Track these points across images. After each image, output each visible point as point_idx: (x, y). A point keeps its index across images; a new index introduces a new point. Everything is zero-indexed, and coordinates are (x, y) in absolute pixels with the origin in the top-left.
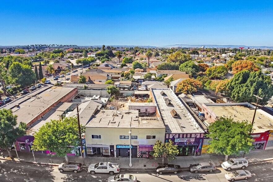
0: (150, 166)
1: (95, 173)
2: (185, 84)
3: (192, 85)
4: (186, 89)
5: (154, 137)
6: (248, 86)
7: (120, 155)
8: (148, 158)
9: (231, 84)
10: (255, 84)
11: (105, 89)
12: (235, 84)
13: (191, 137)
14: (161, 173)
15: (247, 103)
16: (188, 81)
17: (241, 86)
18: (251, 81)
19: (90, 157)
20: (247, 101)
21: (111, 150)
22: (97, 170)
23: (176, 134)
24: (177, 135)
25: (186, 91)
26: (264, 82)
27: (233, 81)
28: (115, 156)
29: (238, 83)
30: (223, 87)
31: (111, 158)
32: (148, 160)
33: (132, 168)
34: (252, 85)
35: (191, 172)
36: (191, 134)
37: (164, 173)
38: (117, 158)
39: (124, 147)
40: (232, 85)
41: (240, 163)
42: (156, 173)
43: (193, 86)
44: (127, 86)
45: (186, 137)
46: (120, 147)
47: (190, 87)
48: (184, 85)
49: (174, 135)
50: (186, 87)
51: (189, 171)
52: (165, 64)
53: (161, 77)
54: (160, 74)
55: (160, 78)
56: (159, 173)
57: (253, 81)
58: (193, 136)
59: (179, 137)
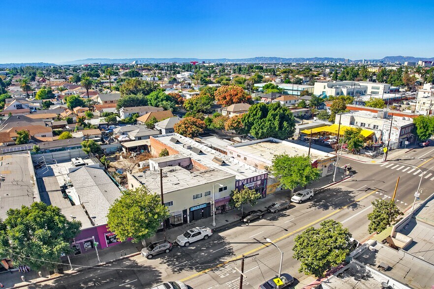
0: (232, 219)
1: (191, 244)
2: (186, 125)
3: (196, 125)
4: (191, 132)
5: (225, 188)
6: (271, 121)
7: (193, 219)
8: (222, 213)
9: (248, 120)
10: (278, 117)
11: (68, 147)
12: (254, 119)
13: (257, 180)
14: (249, 221)
15: (271, 138)
16: (189, 120)
17: (263, 121)
18: (272, 115)
19: (161, 233)
20: (271, 136)
21: (183, 216)
22: (191, 240)
23: (244, 180)
24: (246, 181)
25: (190, 133)
26: (286, 114)
27: (251, 116)
28: (188, 222)
29: (257, 118)
30: (236, 124)
31: (184, 225)
32: (223, 215)
33: (217, 227)
34: (275, 119)
35: (272, 213)
36: (257, 177)
37: (252, 221)
38: (191, 223)
39: (198, 208)
40: (250, 121)
41: (308, 194)
42: (244, 223)
43: (198, 127)
44: (96, 137)
45: (253, 181)
46: (194, 209)
47: (194, 128)
48: (185, 127)
49: (243, 181)
50: (189, 129)
51: (270, 212)
52: (130, 98)
53: (131, 118)
54: (128, 114)
55: (130, 120)
56: (247, 222)
57: (275, 114)
58: (259, 178)
59: (247, 183)
